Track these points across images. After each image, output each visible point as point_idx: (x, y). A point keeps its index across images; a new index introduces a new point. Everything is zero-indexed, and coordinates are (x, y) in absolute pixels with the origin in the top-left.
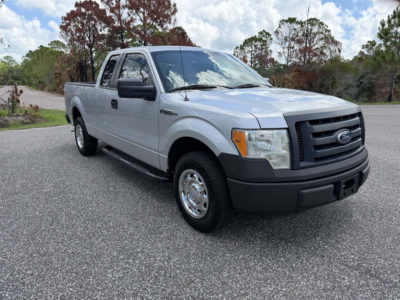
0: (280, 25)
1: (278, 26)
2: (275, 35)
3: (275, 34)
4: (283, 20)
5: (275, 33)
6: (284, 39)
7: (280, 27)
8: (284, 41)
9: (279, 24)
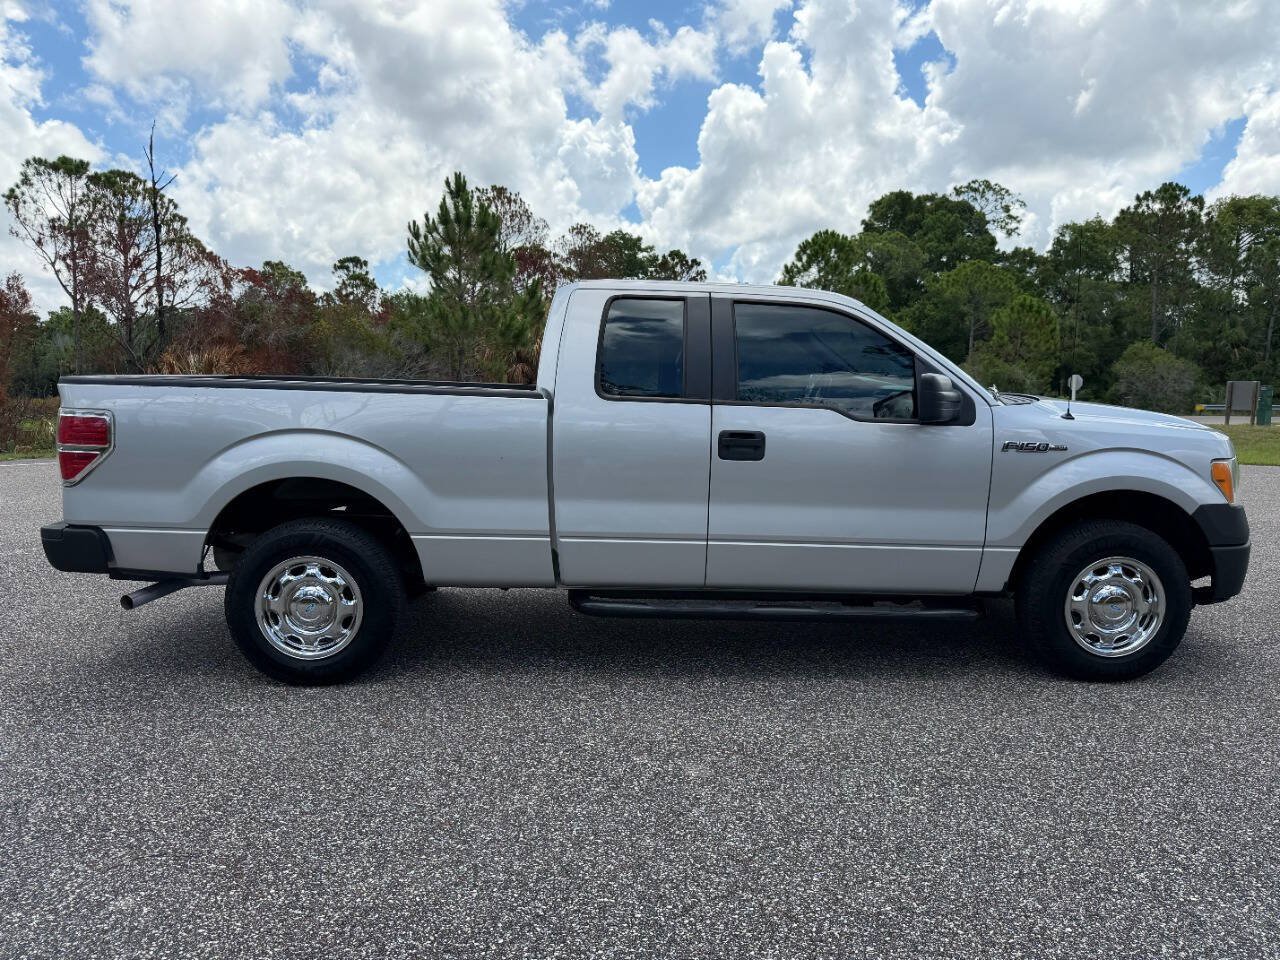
0: (25, 175)
1: (18, 179)
2: (6, 207)
3: (7, 203)
4: (39, 162)
5: (5, 199)
6: (46, 223)
7: (26, 181)
8: (47, 232)
9: (22, 169)
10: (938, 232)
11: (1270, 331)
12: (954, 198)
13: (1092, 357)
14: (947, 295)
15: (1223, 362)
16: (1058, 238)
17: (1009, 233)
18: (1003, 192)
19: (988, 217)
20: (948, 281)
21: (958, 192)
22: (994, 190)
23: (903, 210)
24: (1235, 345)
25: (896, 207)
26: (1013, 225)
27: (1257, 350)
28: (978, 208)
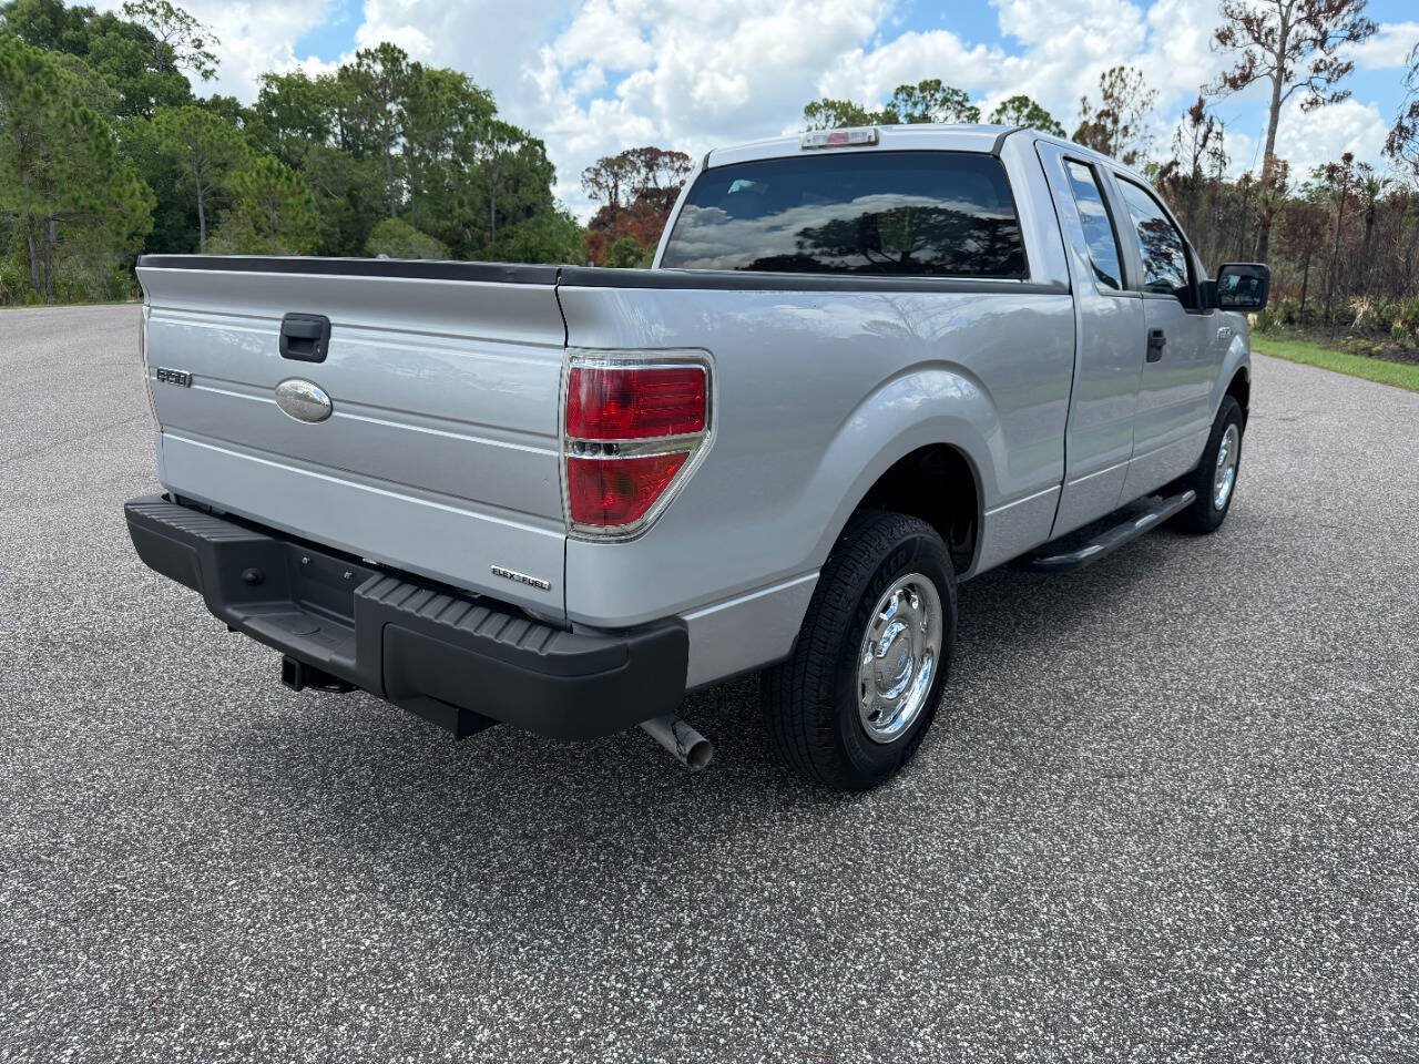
10: (115, 61)
11: (493, 213)
12: (124, 18)
13: (336, 233)
14: (162, 149)
15: (458, 242)
16: (265, 90)
17: (207, 75)
18: (189, 21)
19: (178, 51)
20: (159, 130)
21: (129, 9)
22: (177, 16)
23: (54, 22)
24: (466, 225)
25: (44, 17)
26: (209, 65)
27: (486, 231)
28: (160, 38)
